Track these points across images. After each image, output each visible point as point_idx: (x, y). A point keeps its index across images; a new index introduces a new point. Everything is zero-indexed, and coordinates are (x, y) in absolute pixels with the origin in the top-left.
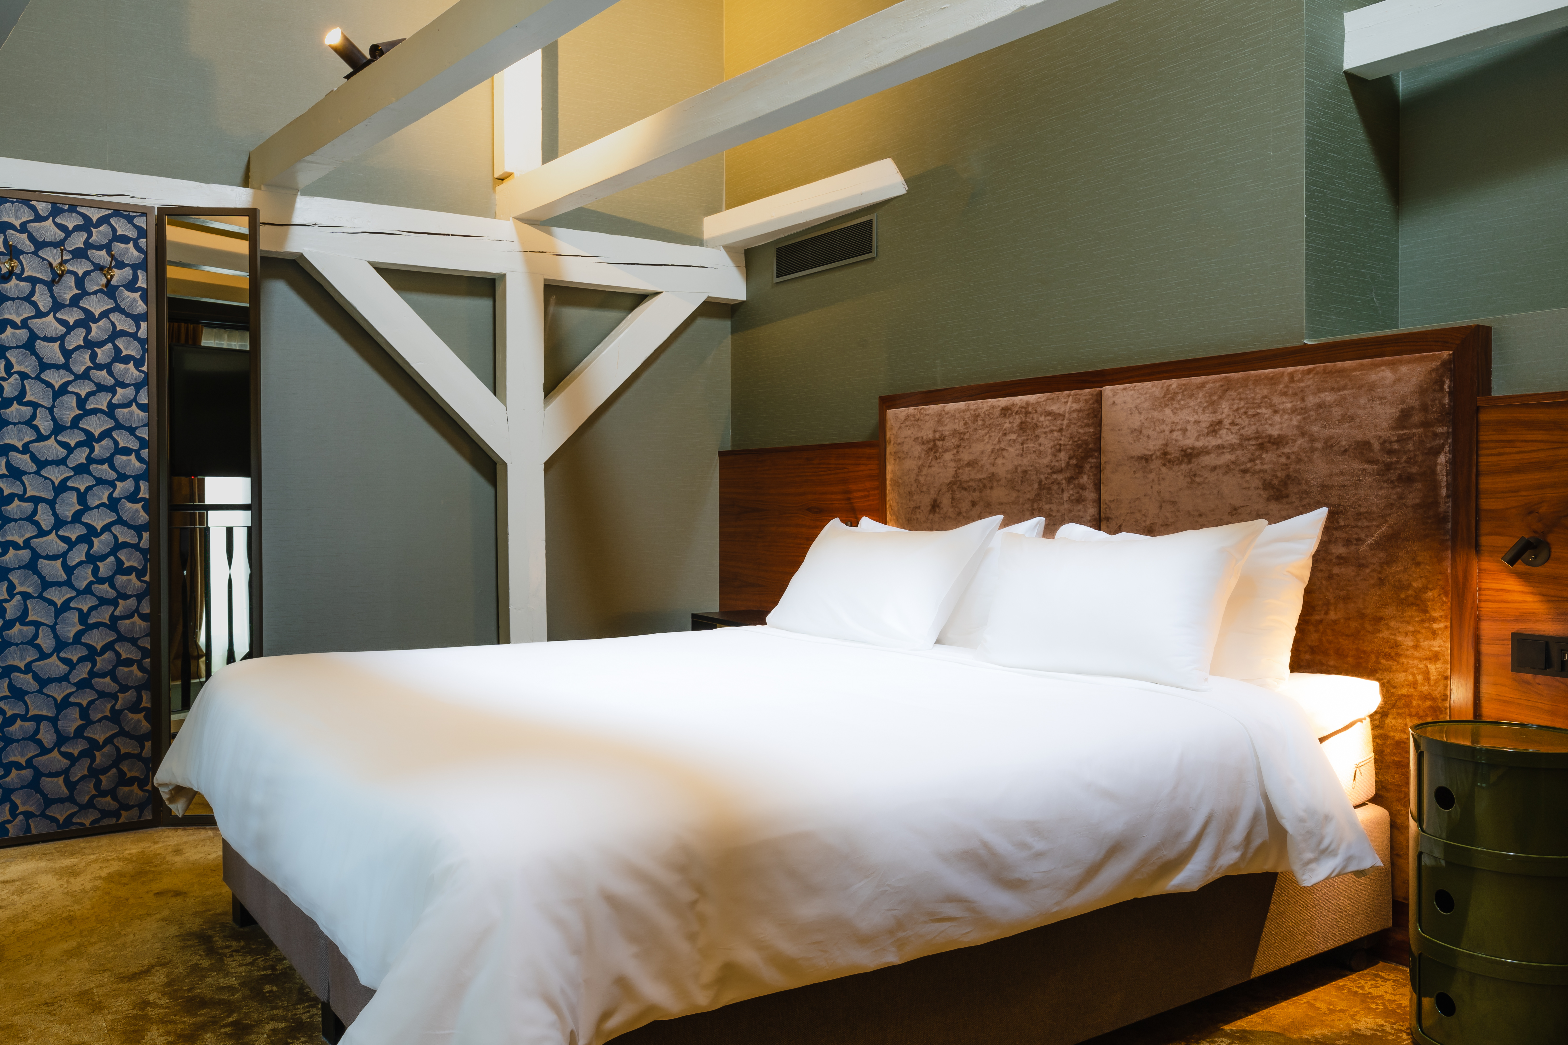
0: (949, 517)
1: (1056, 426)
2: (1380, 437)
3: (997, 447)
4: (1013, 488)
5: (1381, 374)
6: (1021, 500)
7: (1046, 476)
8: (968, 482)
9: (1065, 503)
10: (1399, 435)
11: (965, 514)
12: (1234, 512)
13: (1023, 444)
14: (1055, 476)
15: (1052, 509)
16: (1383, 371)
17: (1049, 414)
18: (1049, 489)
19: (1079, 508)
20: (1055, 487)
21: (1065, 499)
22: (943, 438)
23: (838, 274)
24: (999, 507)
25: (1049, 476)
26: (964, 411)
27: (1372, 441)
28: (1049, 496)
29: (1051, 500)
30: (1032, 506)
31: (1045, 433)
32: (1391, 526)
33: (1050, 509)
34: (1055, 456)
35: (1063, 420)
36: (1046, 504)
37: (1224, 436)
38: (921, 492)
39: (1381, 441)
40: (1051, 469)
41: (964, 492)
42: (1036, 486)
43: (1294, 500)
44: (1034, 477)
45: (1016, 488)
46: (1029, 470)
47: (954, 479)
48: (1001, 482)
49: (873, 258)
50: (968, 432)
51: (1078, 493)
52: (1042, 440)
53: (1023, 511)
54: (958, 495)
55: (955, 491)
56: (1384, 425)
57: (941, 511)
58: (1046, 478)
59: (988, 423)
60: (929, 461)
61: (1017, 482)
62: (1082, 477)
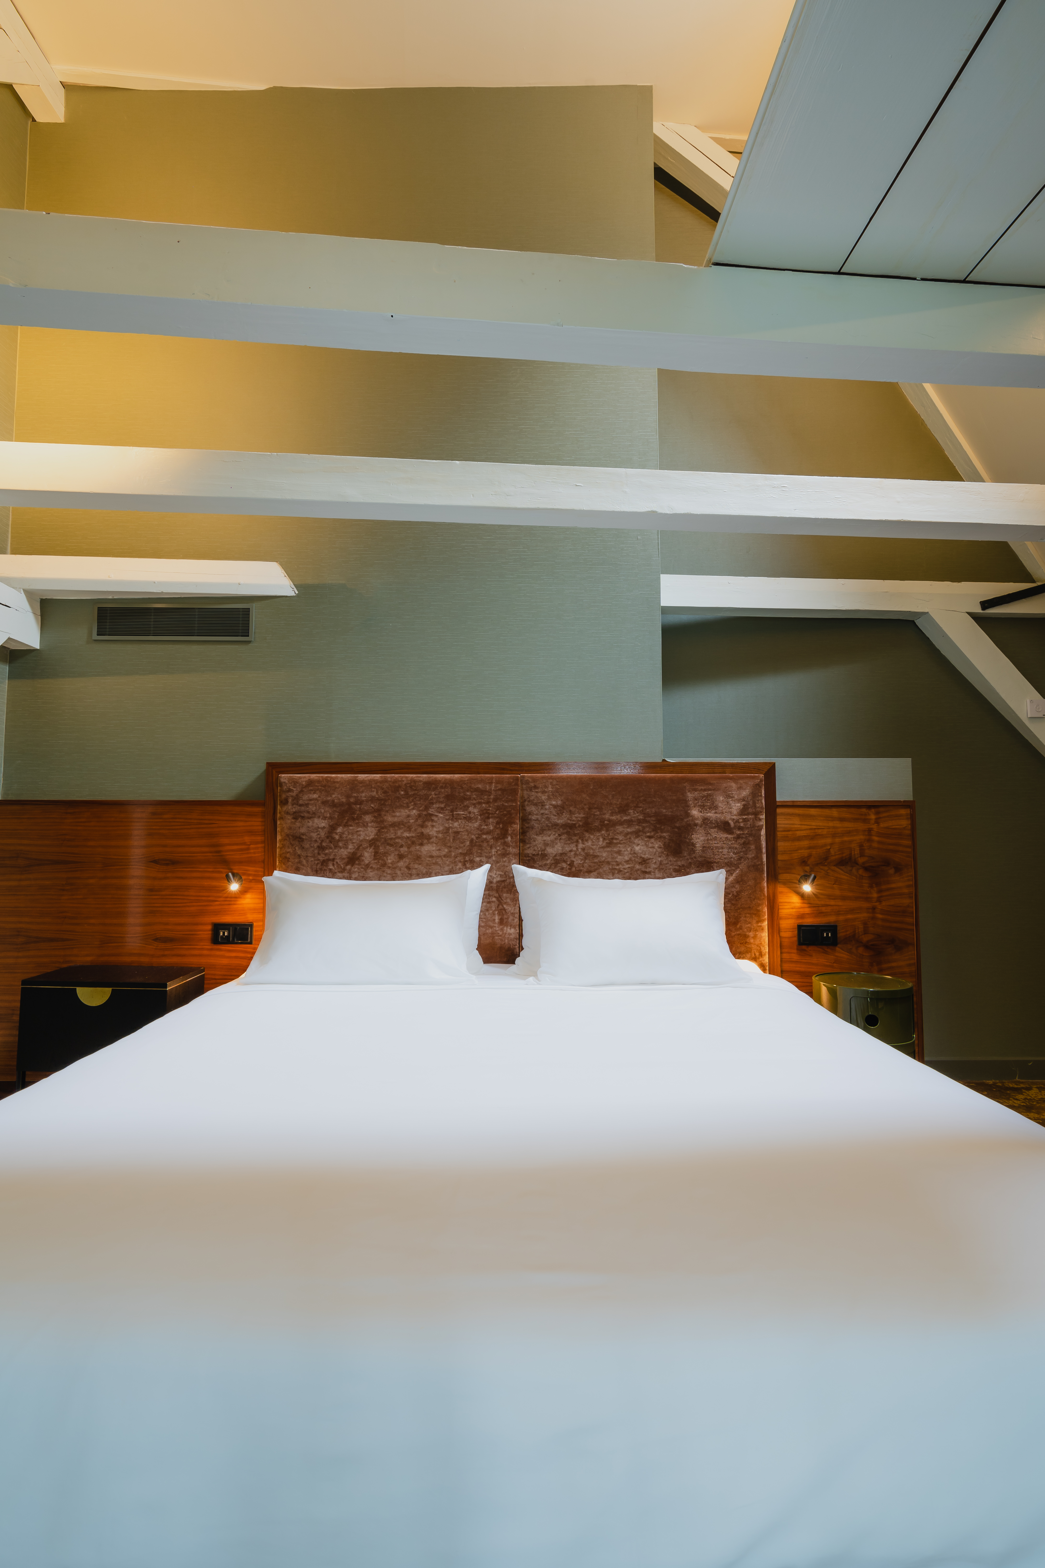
0: (372, 868)
1: (483, 800)
2: (734, 819)
3: (425, 813)
4: (445, 845)
5: (729, 784)
6: (453, 854)
7: (477, 836)
8: (395, 839)
9: (493, 856)
10: (743, 819)
11: (390, 865)
12: (643, 863)
13: (452, 811)
14: (484, 836)
15: (482, 860)
16: (729, 782)
17: (477, 790)
18: (480, 846)
19: (504, 860)
20: (485, 844)
21: (493, 853)
22: (359, 802)
23: (195, 647)
24: (430, 859)
25: (480, 836)
26: (381, 782)
27: (730, 822)
28: (479, 851)
29: (481, 854)
30: (465, 859)
31: (474, 804)
32: (741, 870)
33: (481, 860)
34: (485, 821)
35: (490, 795)
36: (477, 857)
37: (632, 814)
38: (336, 847)
39: (735, 821)
40: (481, 831)
41: (388, 847)
42: (468, 843)
43: (685, 855)
44: (465, 837)
45: (448, 845)
46: (461, 832)
47: (376, 837)
48: (432, 840)
49: (249, 642)
50: (389, 799)
51: (503, 849)
52: (471, 809)
53: (455, 862)
54: (382, 850)
55: (378, 846)
56: (735, 812)
57: (363, 863)
58: (477, 838)
59: (411, 793)
60: (345, 821)
61: (449, 840)
62: (507, 838)
